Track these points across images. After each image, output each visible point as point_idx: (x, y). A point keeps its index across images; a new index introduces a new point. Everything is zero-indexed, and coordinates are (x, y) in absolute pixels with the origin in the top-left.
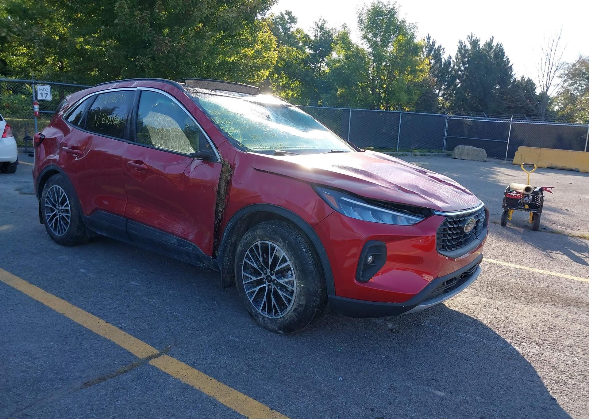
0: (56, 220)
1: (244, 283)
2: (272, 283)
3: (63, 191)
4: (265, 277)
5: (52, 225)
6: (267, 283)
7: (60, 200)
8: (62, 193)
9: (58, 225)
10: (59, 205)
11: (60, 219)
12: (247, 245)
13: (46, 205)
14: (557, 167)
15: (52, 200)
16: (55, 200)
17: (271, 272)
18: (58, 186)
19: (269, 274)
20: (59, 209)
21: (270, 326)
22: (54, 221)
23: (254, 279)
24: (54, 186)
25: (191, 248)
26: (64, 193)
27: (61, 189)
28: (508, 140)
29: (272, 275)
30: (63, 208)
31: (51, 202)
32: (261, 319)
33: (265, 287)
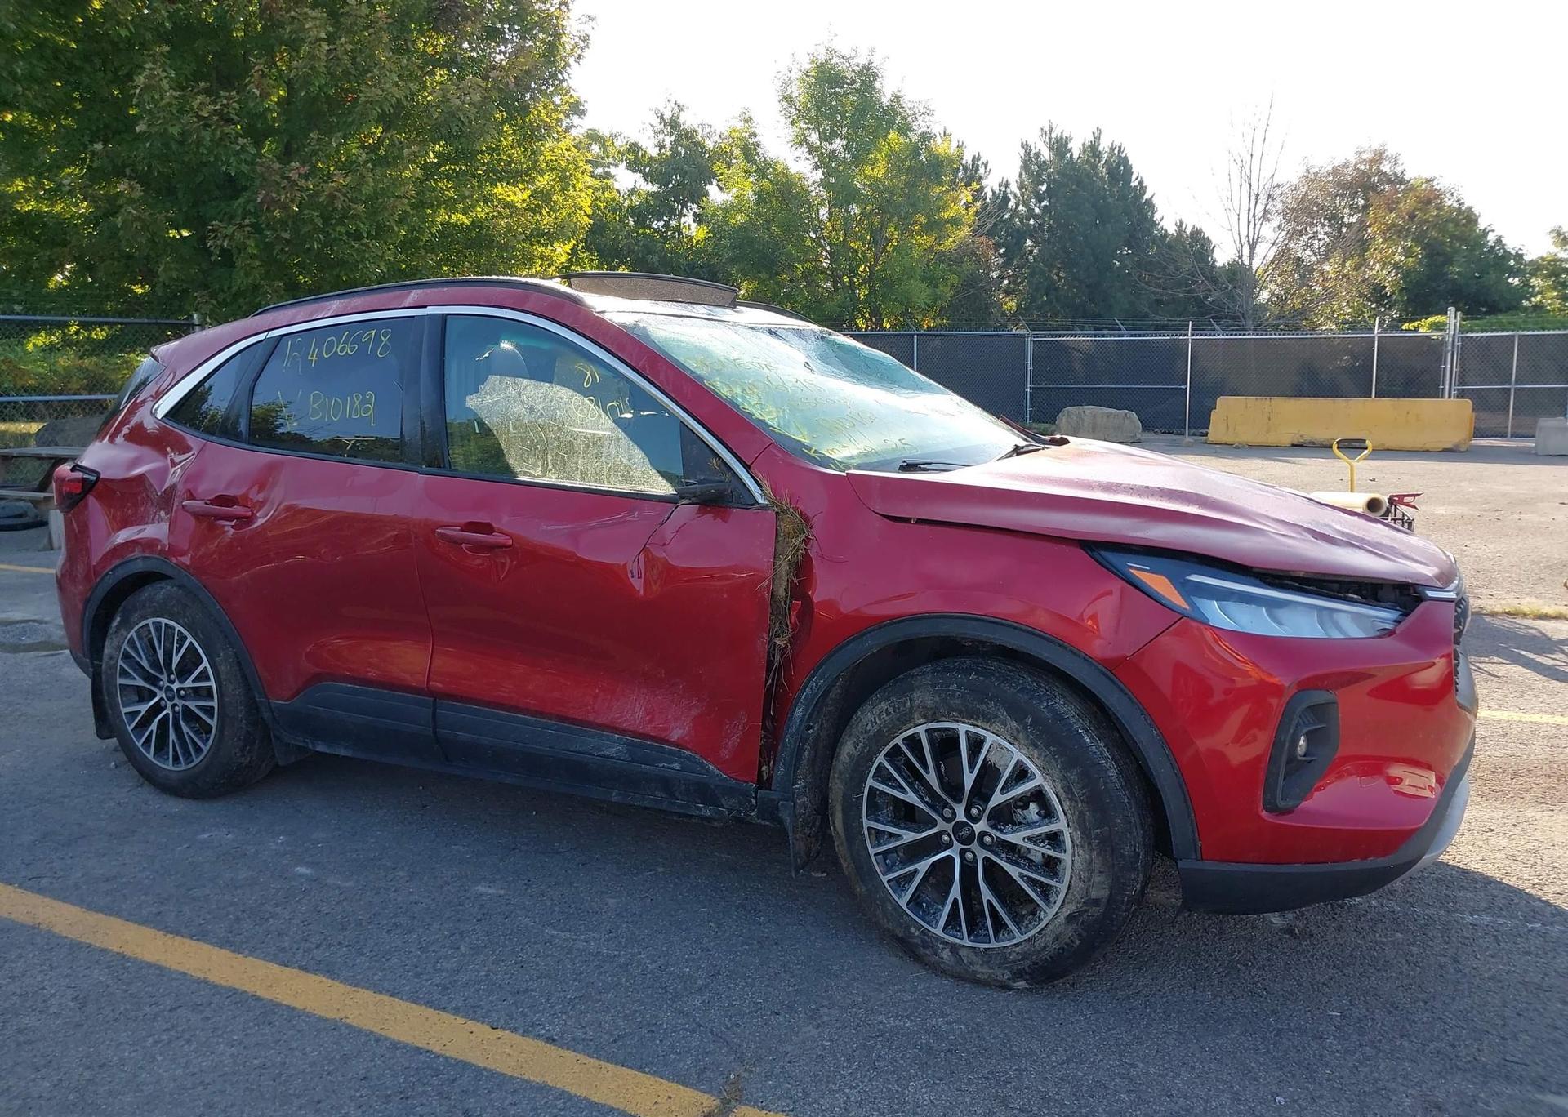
0: (164, 723)
1: (872, 852)
2: (975, 846)
3: (186, 633)
4: (949, 827)
5: (148, 740)
6: (958, 846)
7: (176, 660)
8: (182, 639)
9: (172, 736)
10: (169, 676)
11: (176, 719)
12: (880, 739)
13: (120, 681)
14: (1314, 443)
15: (145, 664)
16: (155, 664)
17: (967, 812)
18: (164, 621)
19: (961, 816)
20: (169, 689)
21: (983, 971)
22: (154, 726)
23: (909, 836)
24: (150, 621)
25: (676, 766)
26: (190, 639)
27: (178, 627)
28: (1186, 384)
29: (976, 820)
30: (189, 683)
31: (138, 667)
32: (946, 954)
33: (949, 859)
